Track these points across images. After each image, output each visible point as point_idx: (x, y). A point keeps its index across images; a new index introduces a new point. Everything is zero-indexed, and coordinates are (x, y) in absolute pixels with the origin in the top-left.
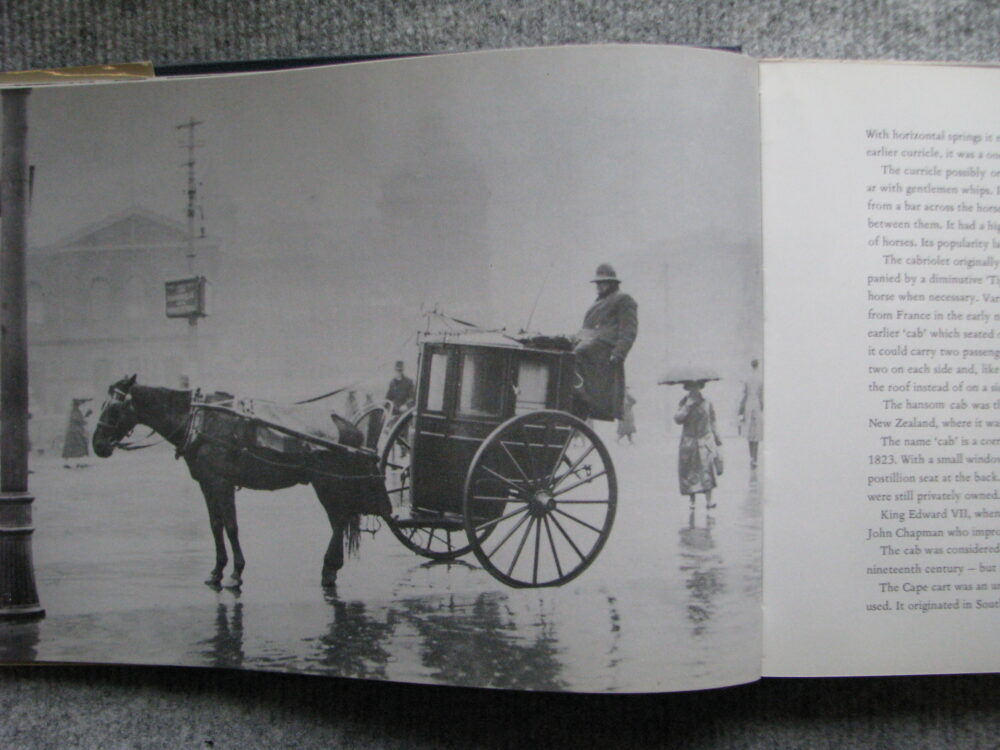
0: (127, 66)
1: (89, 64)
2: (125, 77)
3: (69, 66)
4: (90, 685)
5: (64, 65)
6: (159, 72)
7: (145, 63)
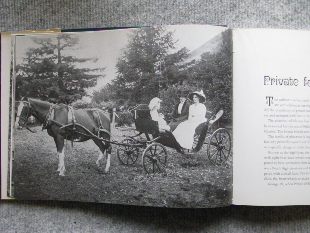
0: (53, 29)
1: (43, 28)
2: (52, 32)
3: (37, 29)
4: (41, 206)
5: (35, 29)
6: (63, 31)
7: (58, 29)
